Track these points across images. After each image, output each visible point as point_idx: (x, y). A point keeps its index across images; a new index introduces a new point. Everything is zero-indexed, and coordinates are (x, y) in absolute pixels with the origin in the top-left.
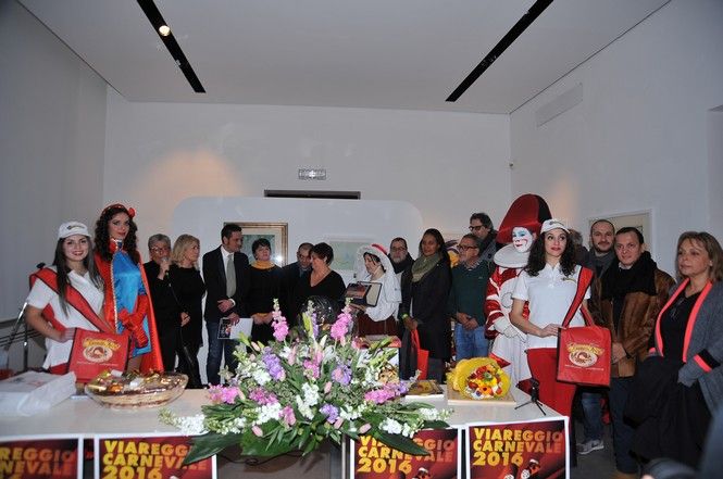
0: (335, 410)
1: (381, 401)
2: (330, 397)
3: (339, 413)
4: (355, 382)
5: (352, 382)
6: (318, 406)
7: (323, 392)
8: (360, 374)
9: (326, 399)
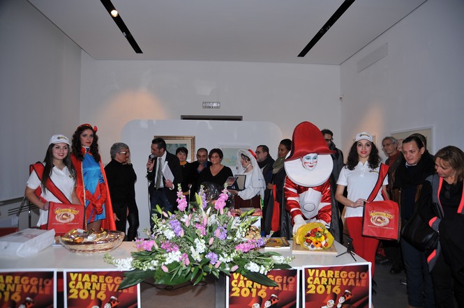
0: (215, 256)
1: (246, 251)
2: (212, 247)
3: (218, 258)
4: (230, 238)
5: (228, 238)
6: (205, 254)
7: (208, 244)
8: (233, 233)
9: (210, 249)
